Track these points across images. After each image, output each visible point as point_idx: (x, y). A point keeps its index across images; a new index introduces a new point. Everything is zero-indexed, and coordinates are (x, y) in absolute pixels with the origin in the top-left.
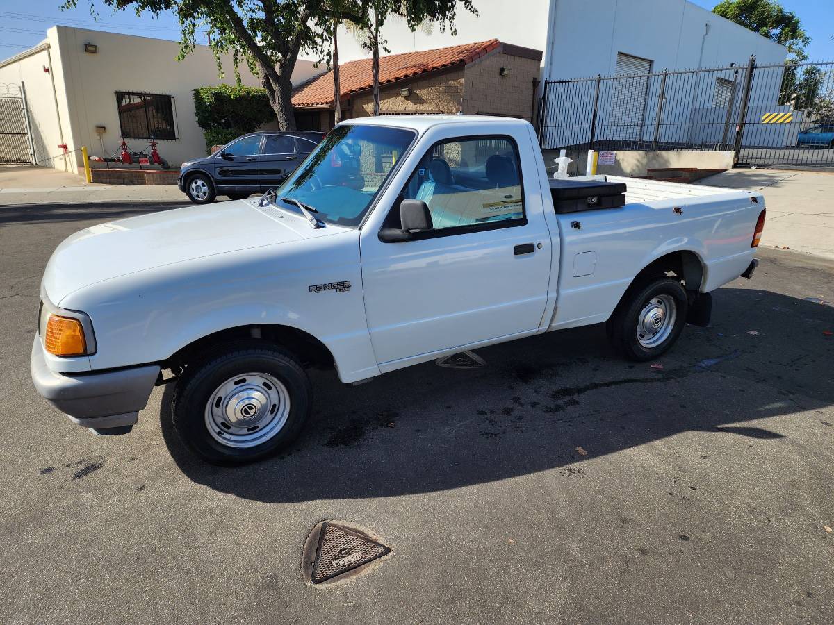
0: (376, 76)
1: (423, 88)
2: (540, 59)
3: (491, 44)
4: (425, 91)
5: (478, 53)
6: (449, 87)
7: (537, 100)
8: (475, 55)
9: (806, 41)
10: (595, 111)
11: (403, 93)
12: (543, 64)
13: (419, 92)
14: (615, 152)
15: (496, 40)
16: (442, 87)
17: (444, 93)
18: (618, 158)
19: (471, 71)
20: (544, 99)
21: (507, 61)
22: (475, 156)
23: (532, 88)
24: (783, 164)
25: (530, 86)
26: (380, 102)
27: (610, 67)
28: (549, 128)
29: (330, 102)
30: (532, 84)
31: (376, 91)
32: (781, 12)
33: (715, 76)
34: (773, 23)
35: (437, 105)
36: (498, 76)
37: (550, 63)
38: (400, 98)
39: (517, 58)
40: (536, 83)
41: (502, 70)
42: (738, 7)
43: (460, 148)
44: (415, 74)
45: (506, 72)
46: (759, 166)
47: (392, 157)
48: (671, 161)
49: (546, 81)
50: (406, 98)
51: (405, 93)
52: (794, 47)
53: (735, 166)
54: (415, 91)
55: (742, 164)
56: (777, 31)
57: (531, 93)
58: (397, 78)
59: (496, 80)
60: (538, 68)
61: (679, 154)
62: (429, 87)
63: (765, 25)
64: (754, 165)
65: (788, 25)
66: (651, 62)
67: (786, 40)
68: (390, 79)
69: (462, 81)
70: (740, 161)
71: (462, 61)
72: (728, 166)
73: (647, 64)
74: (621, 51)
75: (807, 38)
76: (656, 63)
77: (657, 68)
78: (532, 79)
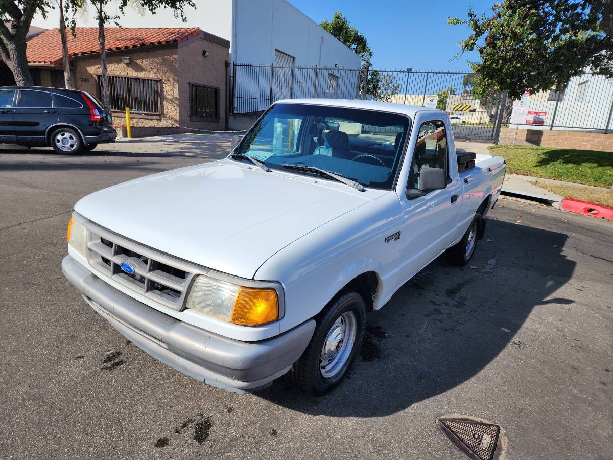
0: (102, 44)
1: (143, 58)
2: (229, 47)
3: (195, 31)
4: (144, 61)
5: (187, 37)
6: (165, 60)
7: (228, 77)
8: (185, 38)
9: (371, 54)
11: (125, 61)
12: (230, 50)
13: (139, 62)
15: (199, 29)
16: (159, 60)
17: (161, 64)
19: (182, 49)
20: (233, 77)
21: (206, 45)
22: (189, 116)
23: (225, 67)
24: (386, 132)
25: (224, 67)
26: (107, 66)
27: (271, 59)
28: (236, 98)
29: (54, 62)
30: (224, 65)
31: (103, 57)
32: (357, 34)
33: (327, 72)
34: (353, 40)
35: (156, 73)
36: (202, 56)
37: (235, 51)
38: (122, 64)
39: (213, 44)
40: (227, 64)
41: (204, 52)
42: (333, 27)
43: (178, 109)
44: (134, 46)
45: (207, 54)
47: (125, 113)
50: (127, 65)
51: (127, 61)
52: (364, 57)
53: (363, 132)
54: (135, 60)
55: (365, 131)
56: (354, 46)
57: (225, 72)
58: (118, 48)
59: (200, 59)
60: (228, 54)
62: (147, 58)
63: (348, 42)
64: (372, 132)
65: (359, 43)
66: (294, 58)
67: (360, 52)
68: (112, 47)
69: (176, 56)
70: (364, 130)
71: (175, 41)
72: (358, 132)
73: (291, 59)
74: (277, 49)
75: (371, 53)
76: (296, 59)
77: (298, 64)
78: (224, 61)
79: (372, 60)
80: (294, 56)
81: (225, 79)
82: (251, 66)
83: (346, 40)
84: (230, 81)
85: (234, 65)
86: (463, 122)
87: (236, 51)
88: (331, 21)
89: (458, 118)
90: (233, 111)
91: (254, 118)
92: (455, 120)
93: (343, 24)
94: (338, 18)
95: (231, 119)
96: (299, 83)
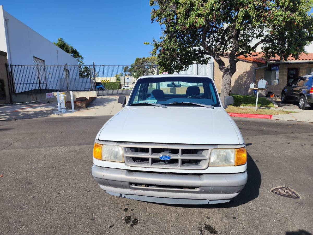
2: (6, 56)
7: (8, 73)
10: (39, 78)
12: (7, 58)
14: (53, 93)
18: (55, 95)
20: (11, 72)
23: (5, 67)
32: (73, 49)
33: (63, 68)
34: (71, 52)
40: (7, 66)
46: (104, 95)
48: (76, 95)
49: (11, 65)
52: (79, 60)
53: (98, 96)
56: (72, 55)
57: (6, 70)
60: (6, 60)
61: (78, 92)
65: (75, 53)
66: (44, 61)
67: (76, 58)
70: (98, 94)
72: (96, 96)
73: (43, 62)
74: (34, 56)
75: (82, 58)
76: (45, 61)
77: (46, 63)
78: (5, 64)
79: (83, 61)
80: (44, 60)
81: (6, 73)
82: (23, 66)
83: (68, 51)
84: (10, 75)
85: (11, 66)
86: (131, 88)
87: (11, 58)
88: (57, 42)
89: (128, 87)
90: (14, 92)
91: (30, 94)
92: (127, 87)
93: (64, 44)
94: (60, 41)
95: (14, 96)
96: (49, 74)
